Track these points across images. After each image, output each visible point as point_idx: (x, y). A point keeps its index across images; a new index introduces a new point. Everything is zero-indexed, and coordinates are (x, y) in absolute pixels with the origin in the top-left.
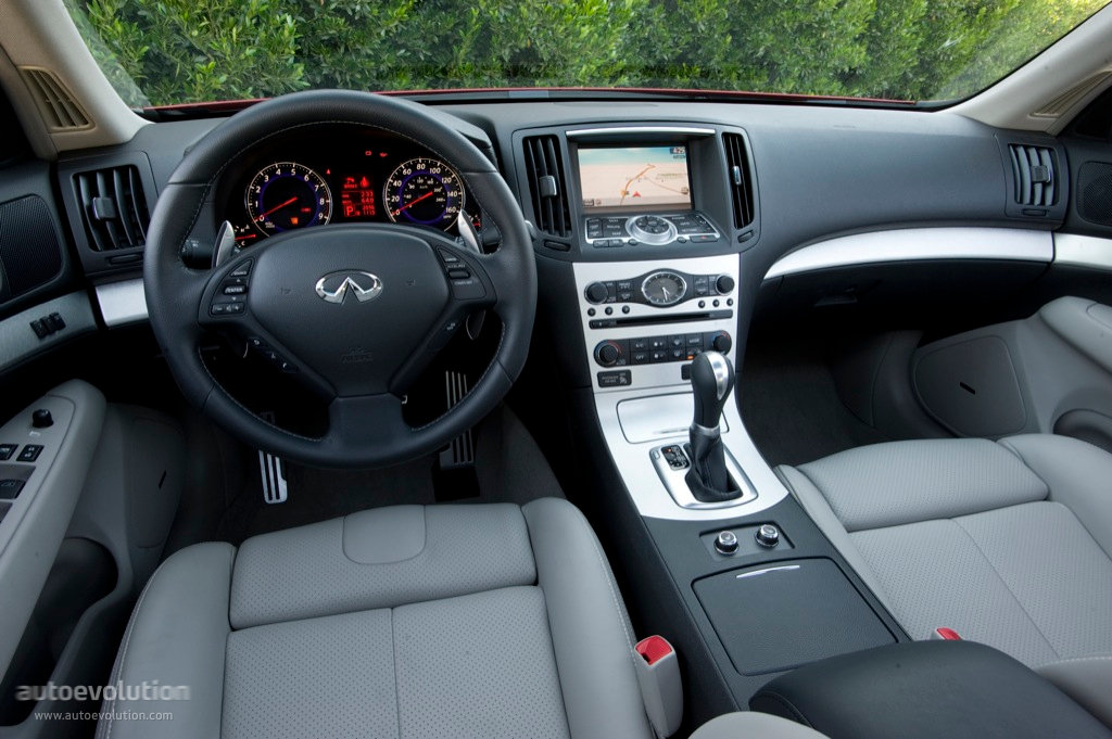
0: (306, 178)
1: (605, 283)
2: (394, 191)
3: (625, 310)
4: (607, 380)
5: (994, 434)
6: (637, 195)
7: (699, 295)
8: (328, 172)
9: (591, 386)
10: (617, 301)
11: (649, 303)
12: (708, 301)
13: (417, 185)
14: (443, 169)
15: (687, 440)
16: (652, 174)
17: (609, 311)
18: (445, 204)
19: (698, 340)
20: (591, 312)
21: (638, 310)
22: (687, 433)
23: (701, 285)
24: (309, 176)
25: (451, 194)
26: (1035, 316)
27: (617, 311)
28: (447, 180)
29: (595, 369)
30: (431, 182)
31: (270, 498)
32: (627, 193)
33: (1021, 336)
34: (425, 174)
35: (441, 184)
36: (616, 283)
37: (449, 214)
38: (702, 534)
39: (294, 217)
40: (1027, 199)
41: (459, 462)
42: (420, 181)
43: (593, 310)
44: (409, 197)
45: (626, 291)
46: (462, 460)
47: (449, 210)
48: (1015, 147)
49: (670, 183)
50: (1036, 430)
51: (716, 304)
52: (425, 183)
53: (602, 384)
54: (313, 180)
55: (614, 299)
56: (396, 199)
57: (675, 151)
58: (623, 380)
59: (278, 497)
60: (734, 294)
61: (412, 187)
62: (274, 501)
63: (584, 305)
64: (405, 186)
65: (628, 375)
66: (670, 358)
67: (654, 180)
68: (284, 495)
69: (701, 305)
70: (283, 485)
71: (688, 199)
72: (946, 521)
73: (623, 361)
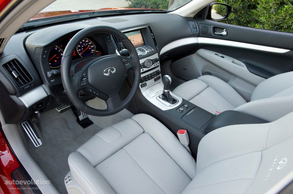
0: (56, 49)
2: (79, 48)
3: (143, 70)
4: (142, 86)
5: (196, 78)
8: (62, 46)
9: (140, 88)
10: (141, 69)
11: (147, 68)
12: (155, 64)
13: (84, 46)
14: (89, 41)
18: (91, 49)
19: (155, 73)
21: (145, 69)
23: (154, 61)
24: (57, 48)
25: (92, 46)
26: (195, 53)
28: (90, 43)
30: (87, 44)
31: (37, 145)
33: (194, 57)
34: (85, 42)
35: (89, 45)
37: (92, 52)
38: (176, 110)
39: (55, 60)
40: (193, 32)
41: (85, 117)
42: (84, 44)
44: (82, 49)
45: (142, 66)
46: (85, 116)
47: (92, 51)
48: (188, 21)
50: (200, 76)
52: (85, 45)
54: (58, 49)
56: (80, 50)
57: (138, 32)
58: (145, 85)
59: (39, 144)
60: (159, 62)
61: (83, 46)
62: (38, 146)
64: (81, 46)
66: (152, 78)
68: (41, 143)
70: (39, 140)
72: (198, 96)
73: (144, 81)
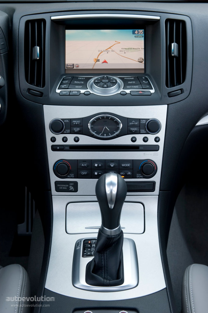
1: (63, 120)
3: (77, 140)
4: (61, 187)
6: (105, 62)
7: (132, 133)
9: (51, 190)
10: (70, 133)
11: (92, 136)
12: (139, 137)
15: (96, 236)
16: (117, 48)
17: (65, 140)
19: (129, 165)
20: (53, 140)
21: (85, 140)
22: (97, 231)
23: (134, 126)
27: (71, 140)
29: (54, 178)
32: (98, 60)
36: (71, 120)
43: (54, 138)
45: (76, 126)
49: (129, 54)
51: (145, 140)
53: (58, 190)
55: (69, 131)
57: (136, 32)
58: (72, 188)
60: (161, 134)
63: (49, 134)
65: (76, 185)
67: (119, 52)
69: (133, 140)
71: (142, 66)
73: (72, 175)
